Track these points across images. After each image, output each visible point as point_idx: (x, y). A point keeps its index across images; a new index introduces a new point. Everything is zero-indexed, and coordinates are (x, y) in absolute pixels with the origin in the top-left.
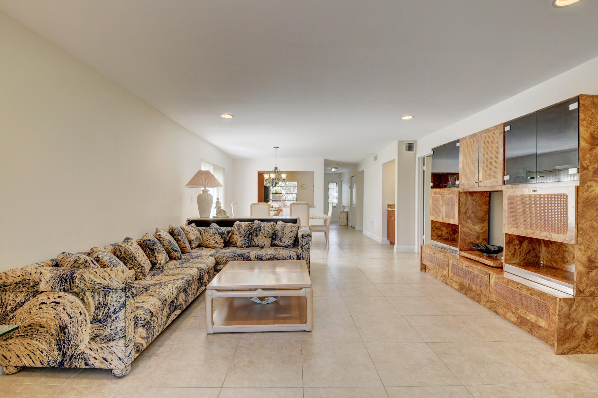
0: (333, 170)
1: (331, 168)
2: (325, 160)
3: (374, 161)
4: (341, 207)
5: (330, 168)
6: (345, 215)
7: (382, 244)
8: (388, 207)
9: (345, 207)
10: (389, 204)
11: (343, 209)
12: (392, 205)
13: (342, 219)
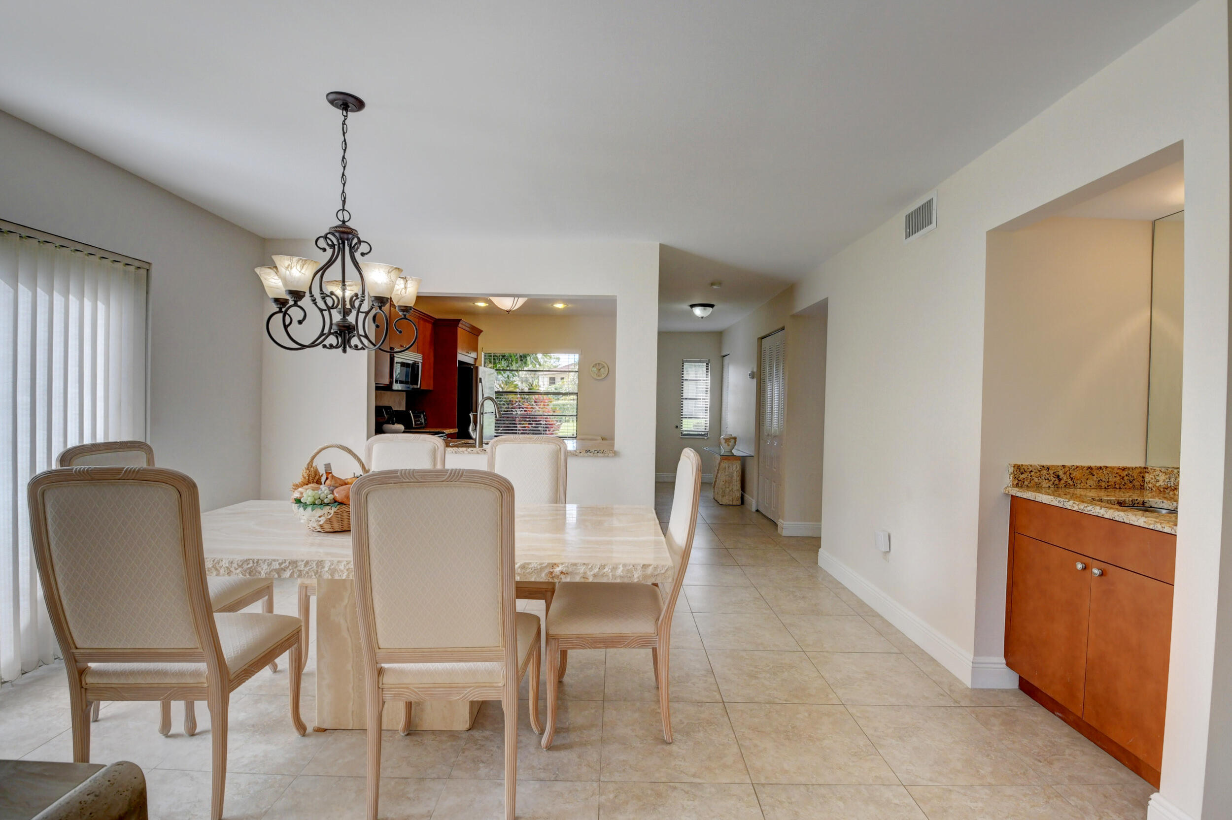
0: (698, 312)
1: (692, 306)
2: (663, 248)
3: (908, 235)
4: (723, 441)
5: (685, 307)
6: (736, 467)
7: (973, 690)
8: (1017, 484)
9: (735, 442)
10: (1022, 465)
11: (728, 448)
12: (1040, 471)
13: (725, 483)
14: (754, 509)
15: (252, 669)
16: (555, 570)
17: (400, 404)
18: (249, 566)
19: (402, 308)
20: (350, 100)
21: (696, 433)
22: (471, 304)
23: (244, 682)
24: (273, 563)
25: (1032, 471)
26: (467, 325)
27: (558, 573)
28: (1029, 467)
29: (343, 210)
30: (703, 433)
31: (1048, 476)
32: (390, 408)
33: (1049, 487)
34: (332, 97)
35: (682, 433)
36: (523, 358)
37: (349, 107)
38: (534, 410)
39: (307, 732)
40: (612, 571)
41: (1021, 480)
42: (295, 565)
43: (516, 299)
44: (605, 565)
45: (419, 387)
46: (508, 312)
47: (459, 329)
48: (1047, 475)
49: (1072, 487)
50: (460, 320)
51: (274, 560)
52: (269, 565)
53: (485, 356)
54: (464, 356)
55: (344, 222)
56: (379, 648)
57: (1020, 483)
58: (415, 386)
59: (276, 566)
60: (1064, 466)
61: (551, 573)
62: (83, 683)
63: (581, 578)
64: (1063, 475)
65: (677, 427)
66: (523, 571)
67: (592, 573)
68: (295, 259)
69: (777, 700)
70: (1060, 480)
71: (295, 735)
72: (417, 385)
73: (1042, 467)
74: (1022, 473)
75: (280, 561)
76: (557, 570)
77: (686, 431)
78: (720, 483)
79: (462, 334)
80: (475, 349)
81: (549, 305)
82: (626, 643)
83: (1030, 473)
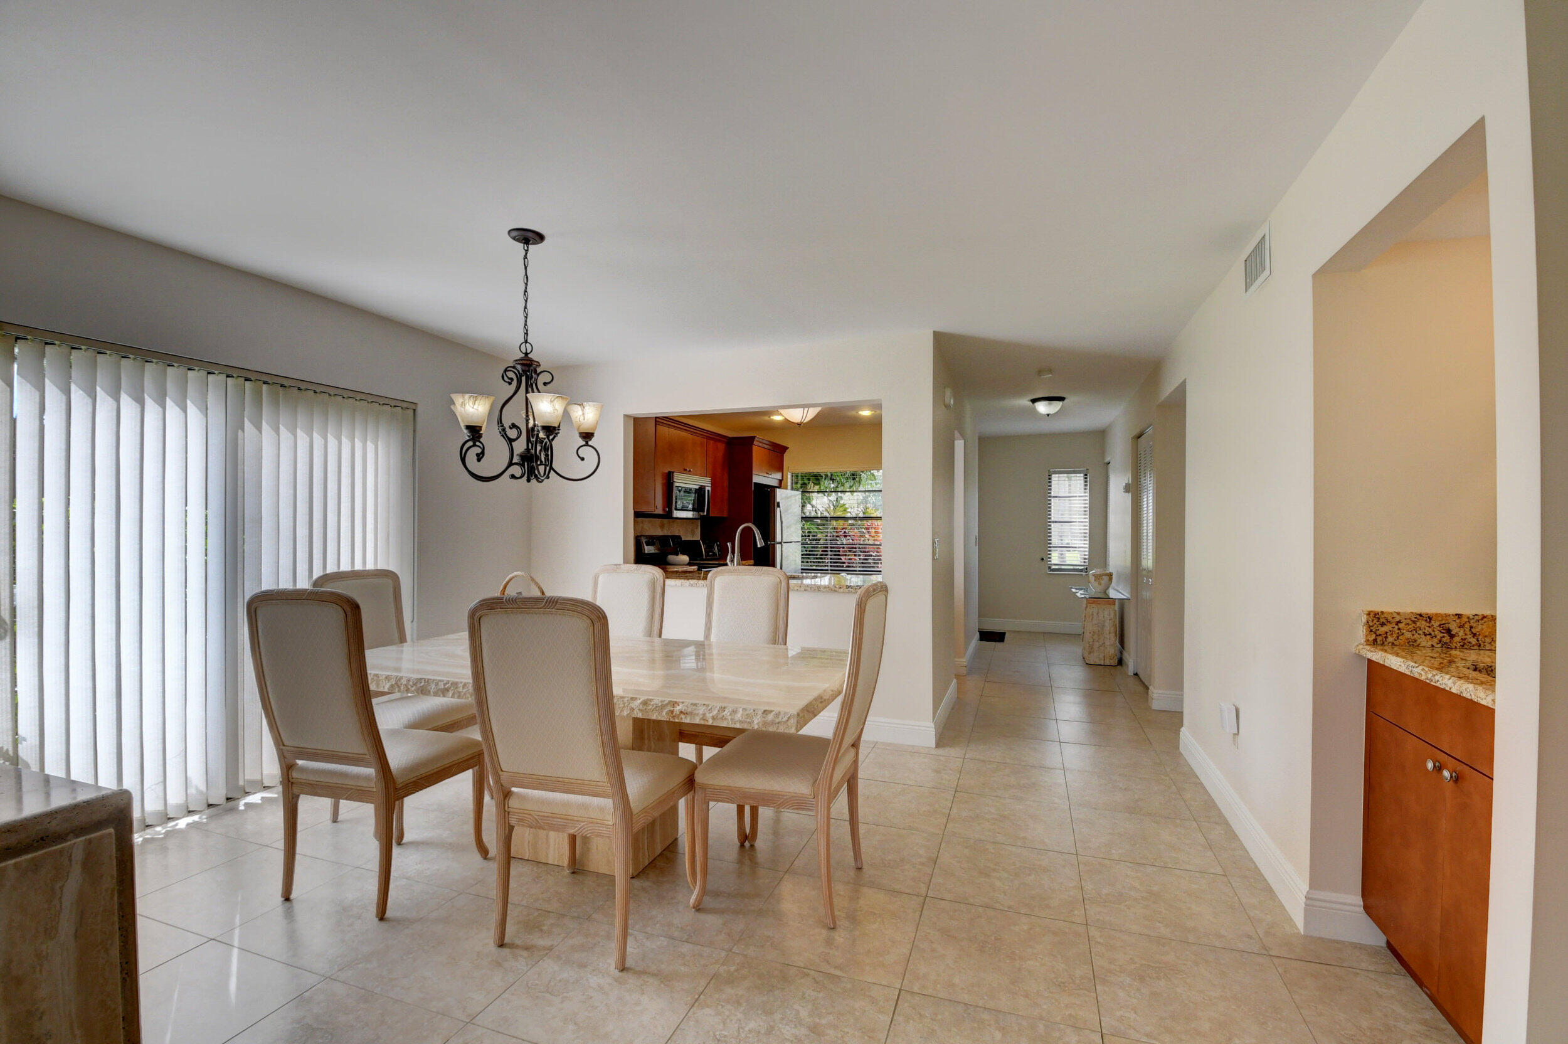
0: (1042, 408)
1: (1034, 401)
2: (937, 335)
3: (1249, 286)
4: (1092, 579)
5: (1025, 402)
6: (1108, 616)
7: (1305, 937)
8: (1375, 640)
9: (1111, 580)
10: (1382, 612)
11: (1100, 588)
12: (1414, 622)
13: (1093, 635)
14: (1131, 673)
15: (423, 783)
16: (675, 709)
17: (693, 533)
18: (422, 684)
19: (584, 435)
20: (530, 235)
21: (1072, 567)
22: (766, 418)
23: (414, 793)
24: (440, 683)
25: (1400, 622)
26: (764, 442)
27: (678, 713)
28: (1395, 615)
29: (526, 342)
30: (1080, 568)
31: (1430, 630)
32: (679, 537)
33: (1433, 646)
34: (514, 234)
35: (1050, 568)
36: (854, 476)
37: (530, 241)
38: (863, 539)
39: (489, 856)
40: (731, 714)
41: (1380, 635)
42: (455, 686)
43: (806, 409)
44: (725, 708)
45: (705, 513)
46: (799, 424)
47: (754, 448)
48: (1427, 629)
49: (1476, 647)
50: (753, 438)
51: (440, 681)
52: (437, 684)
53: (792, 476)
54: (761, 477)
55: (526, 354)
56: (502, 771)
57: (1379, 639)
58: (702, 514)
59: (441, 686)
60: (1459, 616)
61: (672, 712)
62: (290, 777)
63: (700, 720)
64: (1458, 629)
65: (1043, 559)
66: (645, 707)
67: (711, 715)
68: (467, 396)
69: (997, 906)
70: (1452, 636)
71: (477, 857)
72: (704, 512)
73: (1418, 616)
74: (1383, 624)
75: (445, 682)
76: (678, 708)
77: (1055, 565)
78: (1087, 635)
79: (758, 453)
80: (780, 468)
81: (853, 413)
82: (779, 802)
83: (1397, 625)
